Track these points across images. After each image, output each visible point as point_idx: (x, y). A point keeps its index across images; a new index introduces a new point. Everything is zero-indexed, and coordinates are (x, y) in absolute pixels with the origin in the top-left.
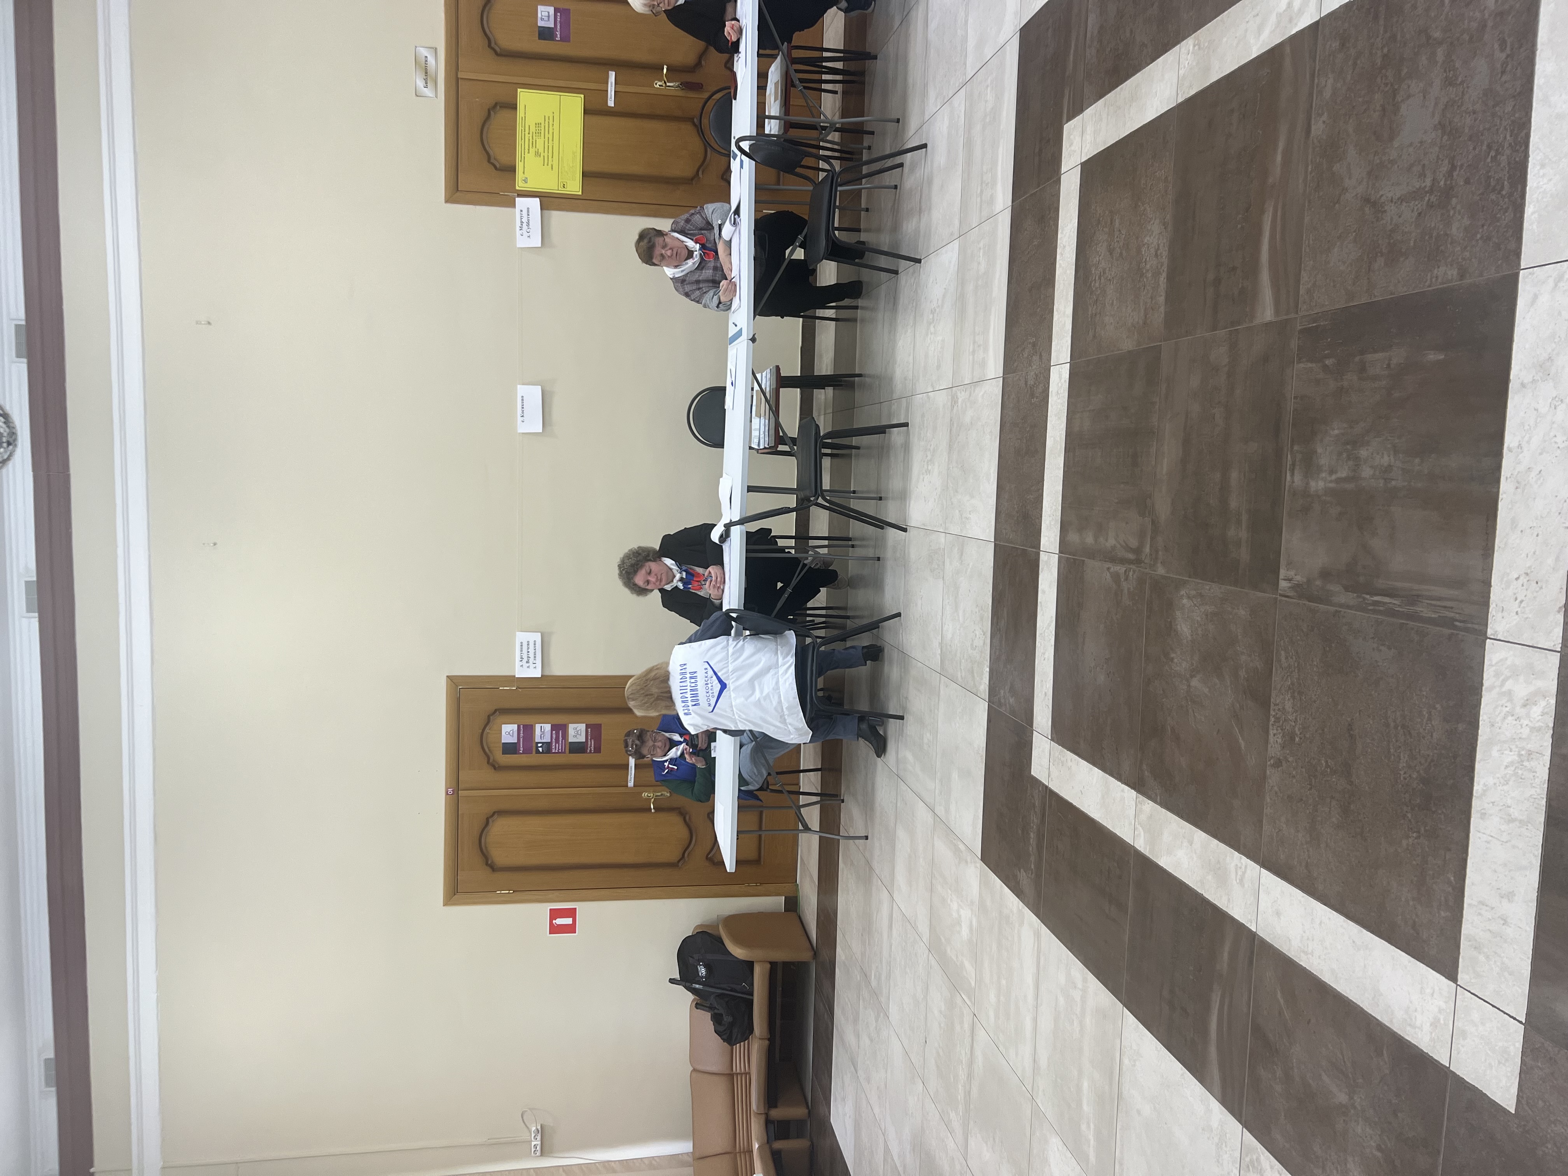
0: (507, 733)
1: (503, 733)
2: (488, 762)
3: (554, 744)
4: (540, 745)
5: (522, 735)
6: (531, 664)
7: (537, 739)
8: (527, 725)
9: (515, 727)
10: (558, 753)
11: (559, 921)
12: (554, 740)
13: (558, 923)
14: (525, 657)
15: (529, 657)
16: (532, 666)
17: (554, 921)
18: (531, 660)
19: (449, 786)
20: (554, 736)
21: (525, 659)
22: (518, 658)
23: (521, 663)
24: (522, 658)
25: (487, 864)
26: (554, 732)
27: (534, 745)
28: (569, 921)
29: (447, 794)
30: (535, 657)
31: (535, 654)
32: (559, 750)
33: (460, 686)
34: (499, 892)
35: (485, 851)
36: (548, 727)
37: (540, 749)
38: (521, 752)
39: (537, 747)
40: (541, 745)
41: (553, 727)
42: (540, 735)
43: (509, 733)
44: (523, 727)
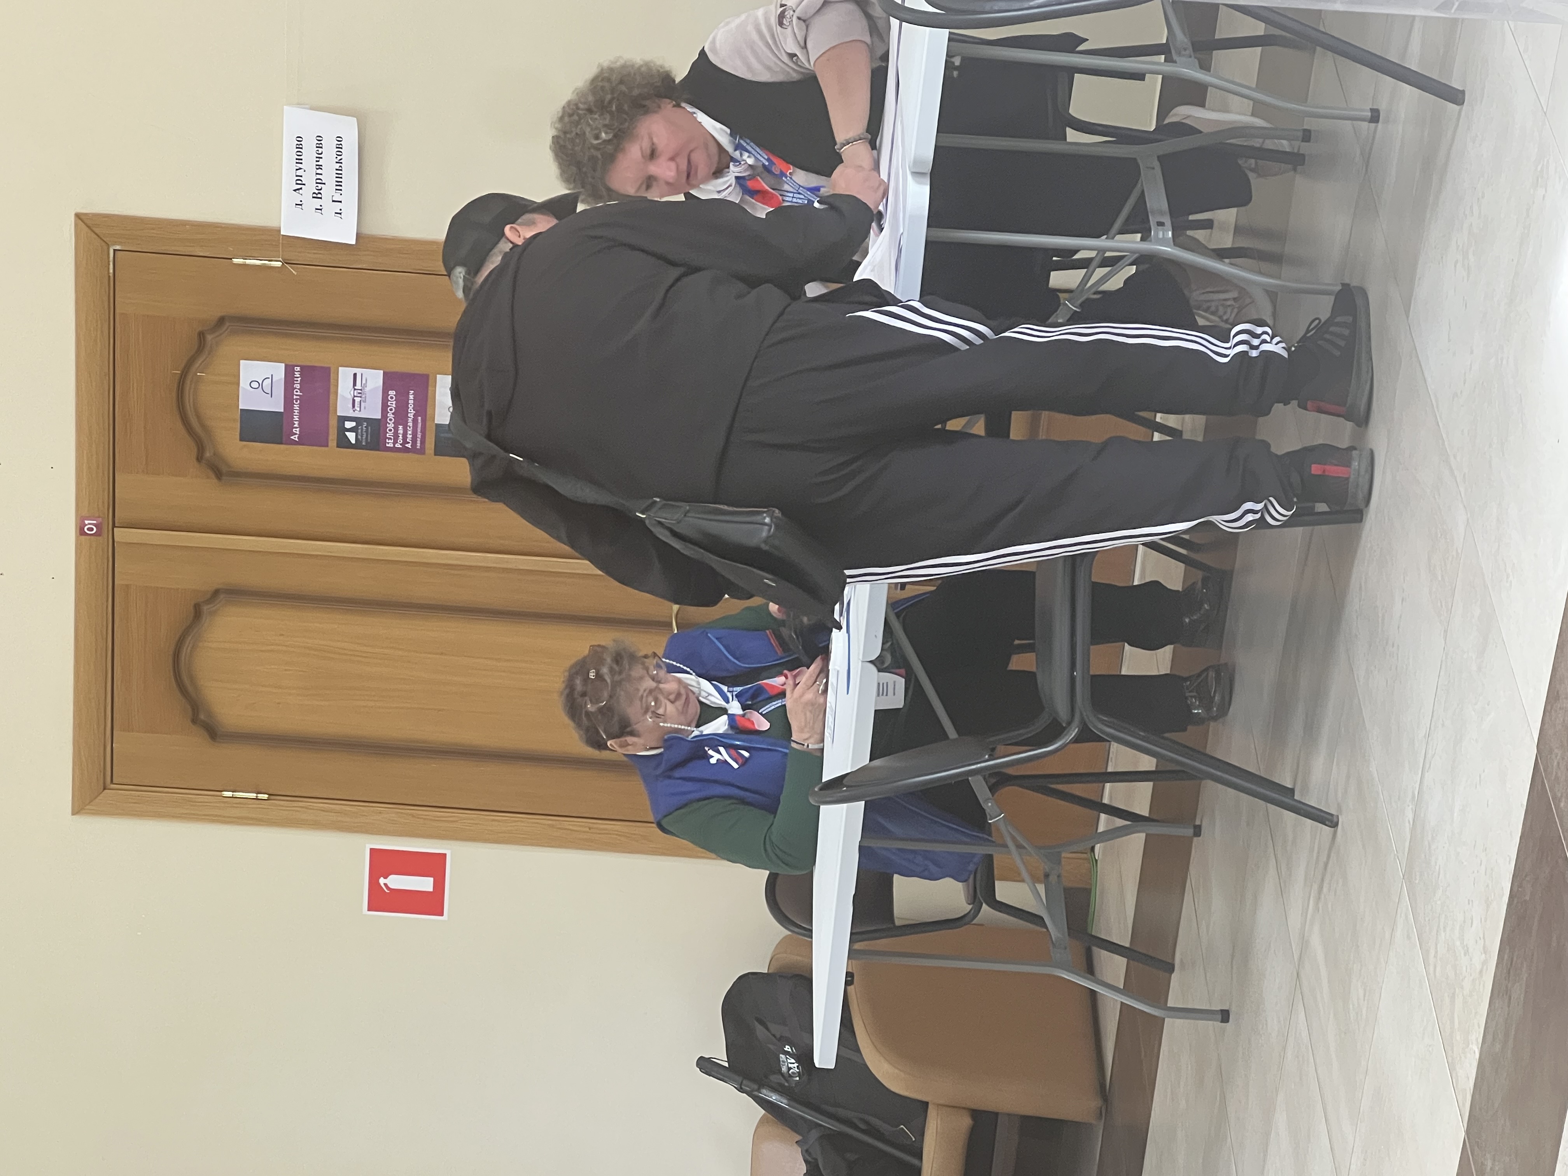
0: (255, 385)
1: (244, 384)
2: (199, 459)
3: (391, 426)
4: (349, 425)
5: (297, 393)
6: (326, 201)
7: (343, 409)
8: (313, 368)
9: (278, 371)
10: (404, 450)
11: (396, 882)
12: (390, 415)
13: (391, 886)
14: (309, 179)
15: (319, 181)
16: (330, 208)
17: (382, 881)
18: (328, 190)
19: (85, 513)
20: (393, 404)
21: (310, 187)
22: (288, 181)
23: (297, 198)
24: (299, 181)
25: (195, 720)
26: (392, 393)
27: (333, 423)
28: (425, 884)
29: (81, 532)
30: (339, 184)
31: (339, 176)
32: (405, 441)
33: (115, 243)
34: (229, 794)
35: (190, 689)
36: (374, 379)
37: (352, 436)
38: (295, 438)
39: (342, 430)
40: (353, 424)
41: (391, 380)
42: (350, 397)
43: (261, 385)
44: (301, 372)
